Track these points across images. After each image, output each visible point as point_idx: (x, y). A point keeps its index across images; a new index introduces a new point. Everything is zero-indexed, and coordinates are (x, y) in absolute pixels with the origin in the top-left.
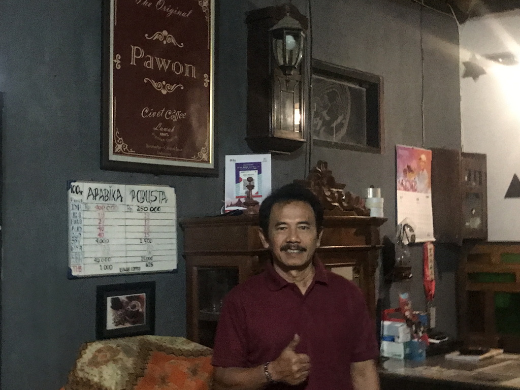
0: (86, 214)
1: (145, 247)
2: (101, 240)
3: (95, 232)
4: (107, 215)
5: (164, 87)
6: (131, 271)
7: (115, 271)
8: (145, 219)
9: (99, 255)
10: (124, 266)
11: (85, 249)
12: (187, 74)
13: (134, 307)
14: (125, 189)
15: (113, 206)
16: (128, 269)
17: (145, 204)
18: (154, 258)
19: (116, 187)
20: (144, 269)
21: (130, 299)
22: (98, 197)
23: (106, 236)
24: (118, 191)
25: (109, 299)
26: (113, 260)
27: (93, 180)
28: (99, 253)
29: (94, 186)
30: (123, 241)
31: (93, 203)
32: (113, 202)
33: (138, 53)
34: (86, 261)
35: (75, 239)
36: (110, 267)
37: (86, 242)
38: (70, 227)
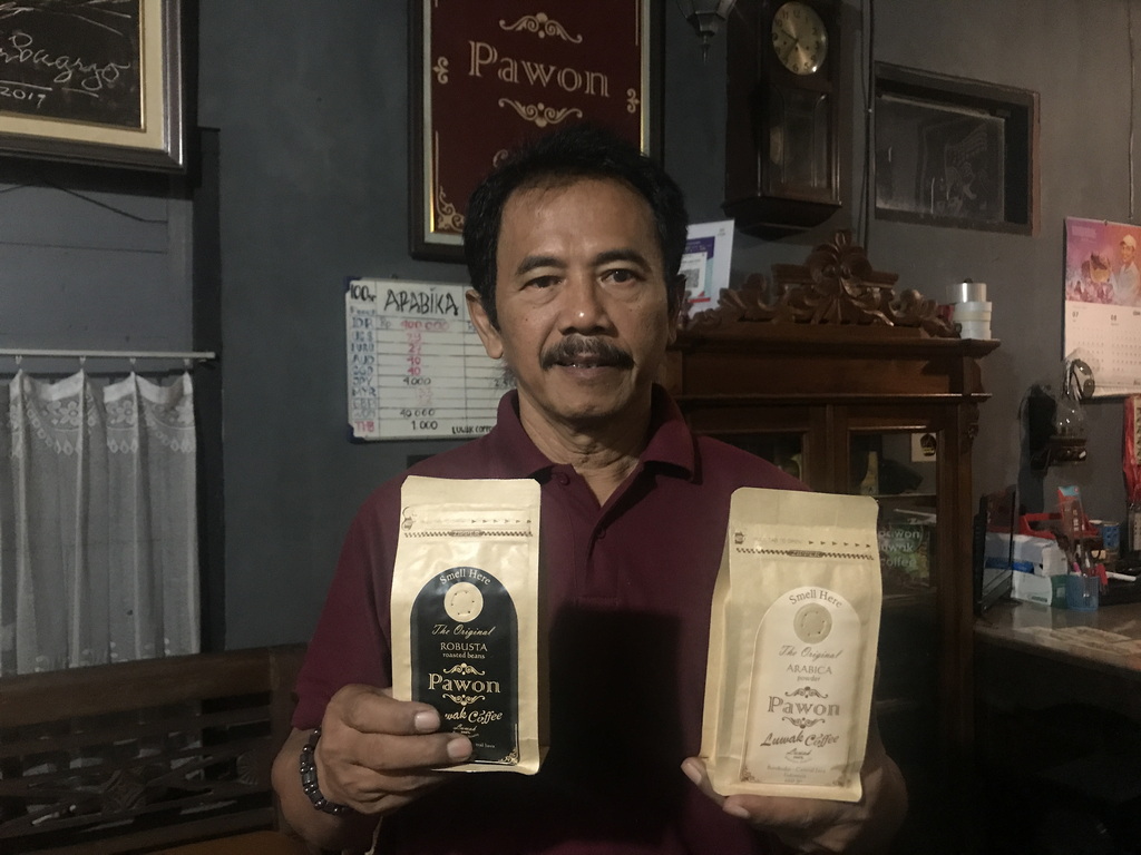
0: (383, 335)
2: (414, 379)
3: (403, 366)
4: (427, 337)
5: (541, 114)
6: (474, 433)
7: (444, 431)
9: (411, 404)
10: (464, 424)
11: (382, 393)
12: (590, 90)
15: (439, 323)
16: (469, 430)
19: (443, 289)
22: (407, 307)
23: (425, 373)
24: (449, 296)
26: (438, 414)
27: (396, 277)
28: (411, 398)
29: (397, 287)
30: (461, 383)
31: (396, 317)
32: (438, 315)
33: (484, 54)
34: (383, 413)
35: (361, 377)
36: (434, 425)
37: (383, 381)
38: (350, 357)
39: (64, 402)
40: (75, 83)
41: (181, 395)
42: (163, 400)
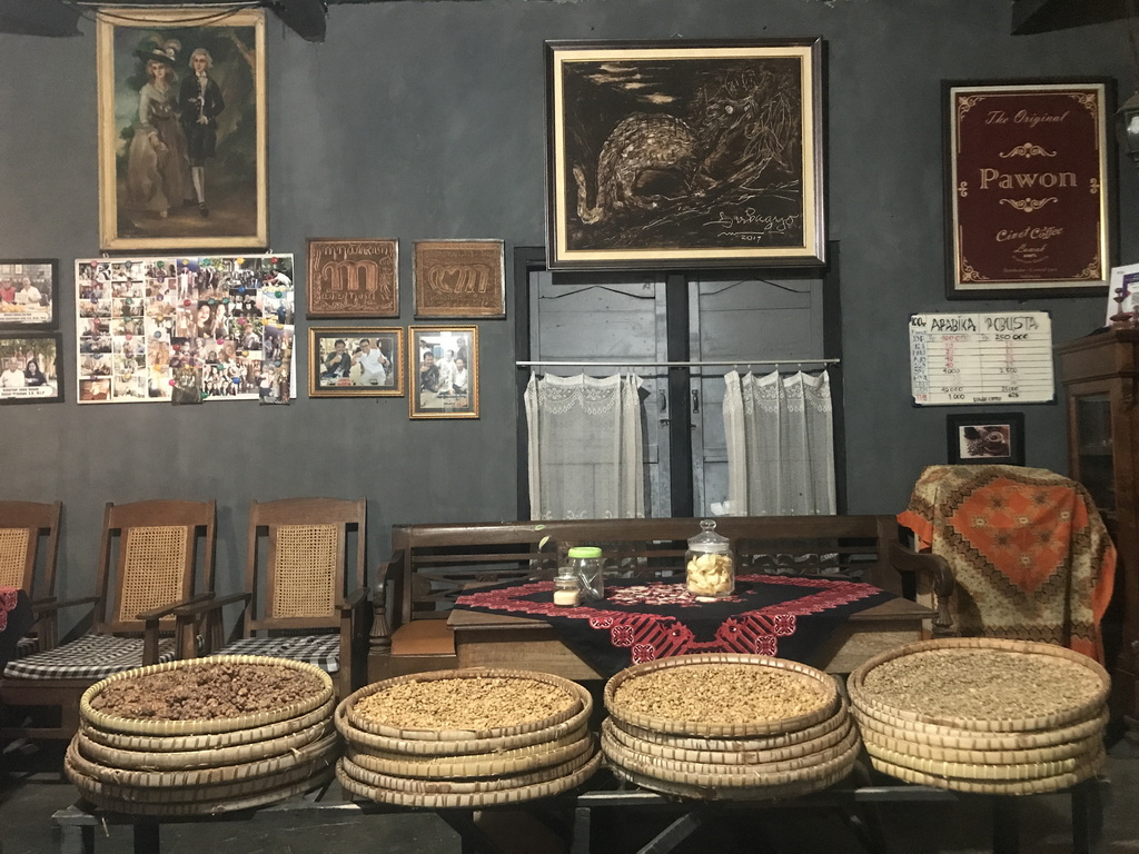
0: (931, 345)
1: (1008, 377)
2: (949, 370)
3: (942, 362)
4: (956, 345)
5: (1028, 204)
6: (988, 401)
7: (969, 400)
8: (1007, 348)
9: (948, 385)
10: (981, 396)
11: (931, 378)
12: (1063, 184)
13: (996, 437)
14: (979, 319)
15: (963, 336)
16: (984, 399)
17: (1006, 332)
18: (1020, 389)
19: (966, 316)
20: (1005, 399)
21: (989, 429)
22: (944, 328)
23: (956, 366)
24: (970, 320)
25: (962, 428)
26: (965, 390)
27: (937, 312)
28: (949, 381)
29: (938, 317)
30: (979, 371)
31: (938, 334)
32: (964, 332)
33: (990, 175)
34: (932, 390)
35: (919, 370)
36: (962, 396)
37: (931, 372)
38: (912, 358)
39: (768, 387)
40: (774, 229)
41: (822, 382)
42: (816, 384)
